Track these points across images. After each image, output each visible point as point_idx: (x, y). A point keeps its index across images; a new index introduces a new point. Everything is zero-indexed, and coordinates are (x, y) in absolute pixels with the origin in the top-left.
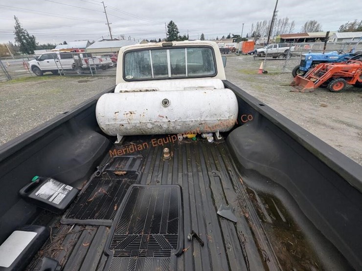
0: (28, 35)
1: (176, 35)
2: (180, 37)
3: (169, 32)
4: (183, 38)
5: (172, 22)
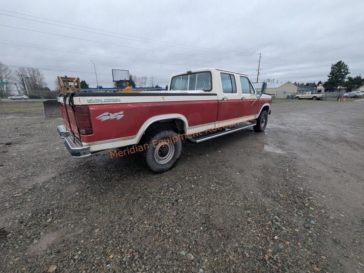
1: (343, 77)
2: (350, 78)
3: (332, 73)
4: (355, 79)
5: (340, 62)
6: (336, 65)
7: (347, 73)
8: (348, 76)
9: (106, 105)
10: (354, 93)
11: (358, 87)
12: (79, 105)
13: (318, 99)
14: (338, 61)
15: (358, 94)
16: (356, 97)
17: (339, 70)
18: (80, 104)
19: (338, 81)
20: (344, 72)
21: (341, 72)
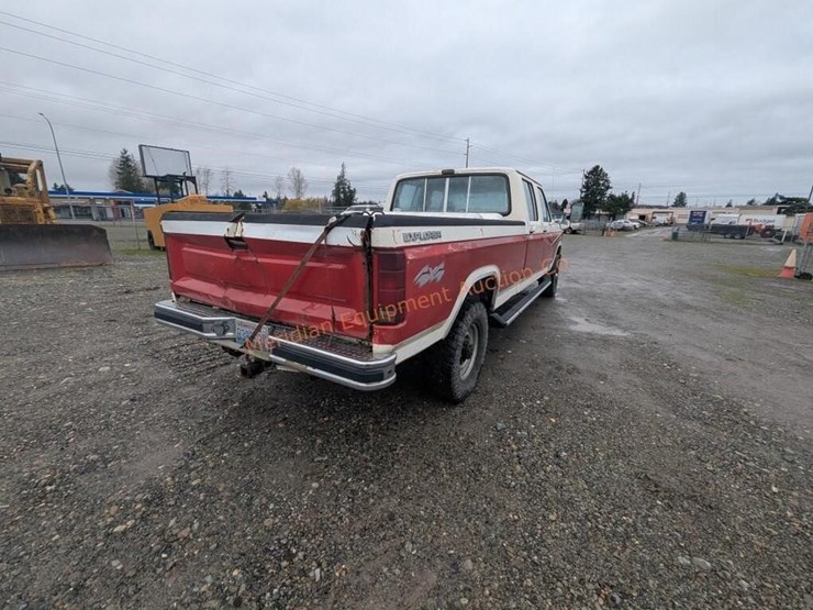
0: (349, 187)
1: (602, 193)
2: (612, 196)
3: (586, 186)
4: (620, 199)
5: (598, 167)
6: (591, 173)
7: (608, 188)
8: (609, 192)
9: (425, 248)
10: (621, 222)
11: (625, 213)
12: (392, 249)
13: (574, 232)
14: (594, 166)
15: (626, 225)
16: (625, 229)
17: (595, 181)
18: (395, 246)
19: (596, 201)
20: (603, 185)
21: (599, 185)
